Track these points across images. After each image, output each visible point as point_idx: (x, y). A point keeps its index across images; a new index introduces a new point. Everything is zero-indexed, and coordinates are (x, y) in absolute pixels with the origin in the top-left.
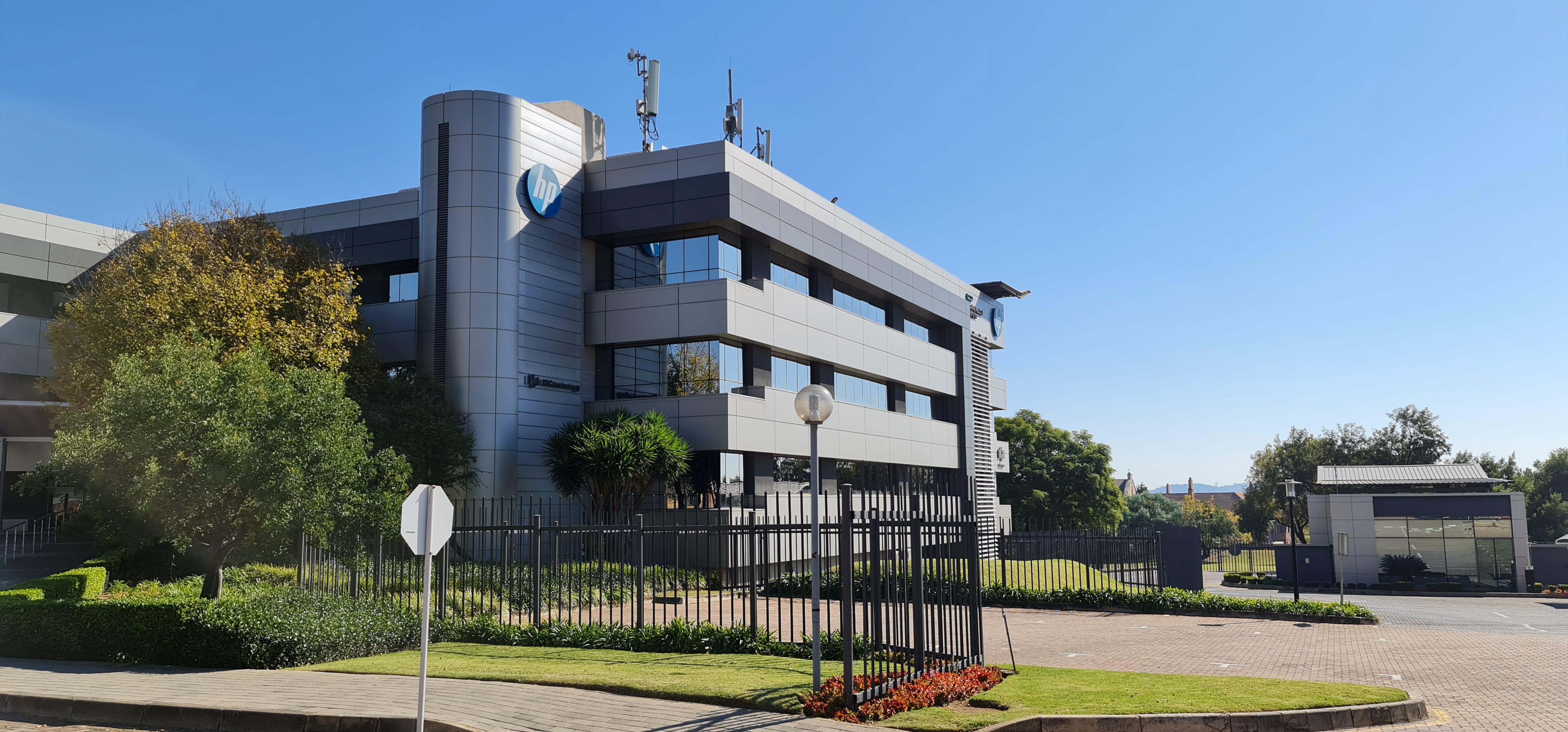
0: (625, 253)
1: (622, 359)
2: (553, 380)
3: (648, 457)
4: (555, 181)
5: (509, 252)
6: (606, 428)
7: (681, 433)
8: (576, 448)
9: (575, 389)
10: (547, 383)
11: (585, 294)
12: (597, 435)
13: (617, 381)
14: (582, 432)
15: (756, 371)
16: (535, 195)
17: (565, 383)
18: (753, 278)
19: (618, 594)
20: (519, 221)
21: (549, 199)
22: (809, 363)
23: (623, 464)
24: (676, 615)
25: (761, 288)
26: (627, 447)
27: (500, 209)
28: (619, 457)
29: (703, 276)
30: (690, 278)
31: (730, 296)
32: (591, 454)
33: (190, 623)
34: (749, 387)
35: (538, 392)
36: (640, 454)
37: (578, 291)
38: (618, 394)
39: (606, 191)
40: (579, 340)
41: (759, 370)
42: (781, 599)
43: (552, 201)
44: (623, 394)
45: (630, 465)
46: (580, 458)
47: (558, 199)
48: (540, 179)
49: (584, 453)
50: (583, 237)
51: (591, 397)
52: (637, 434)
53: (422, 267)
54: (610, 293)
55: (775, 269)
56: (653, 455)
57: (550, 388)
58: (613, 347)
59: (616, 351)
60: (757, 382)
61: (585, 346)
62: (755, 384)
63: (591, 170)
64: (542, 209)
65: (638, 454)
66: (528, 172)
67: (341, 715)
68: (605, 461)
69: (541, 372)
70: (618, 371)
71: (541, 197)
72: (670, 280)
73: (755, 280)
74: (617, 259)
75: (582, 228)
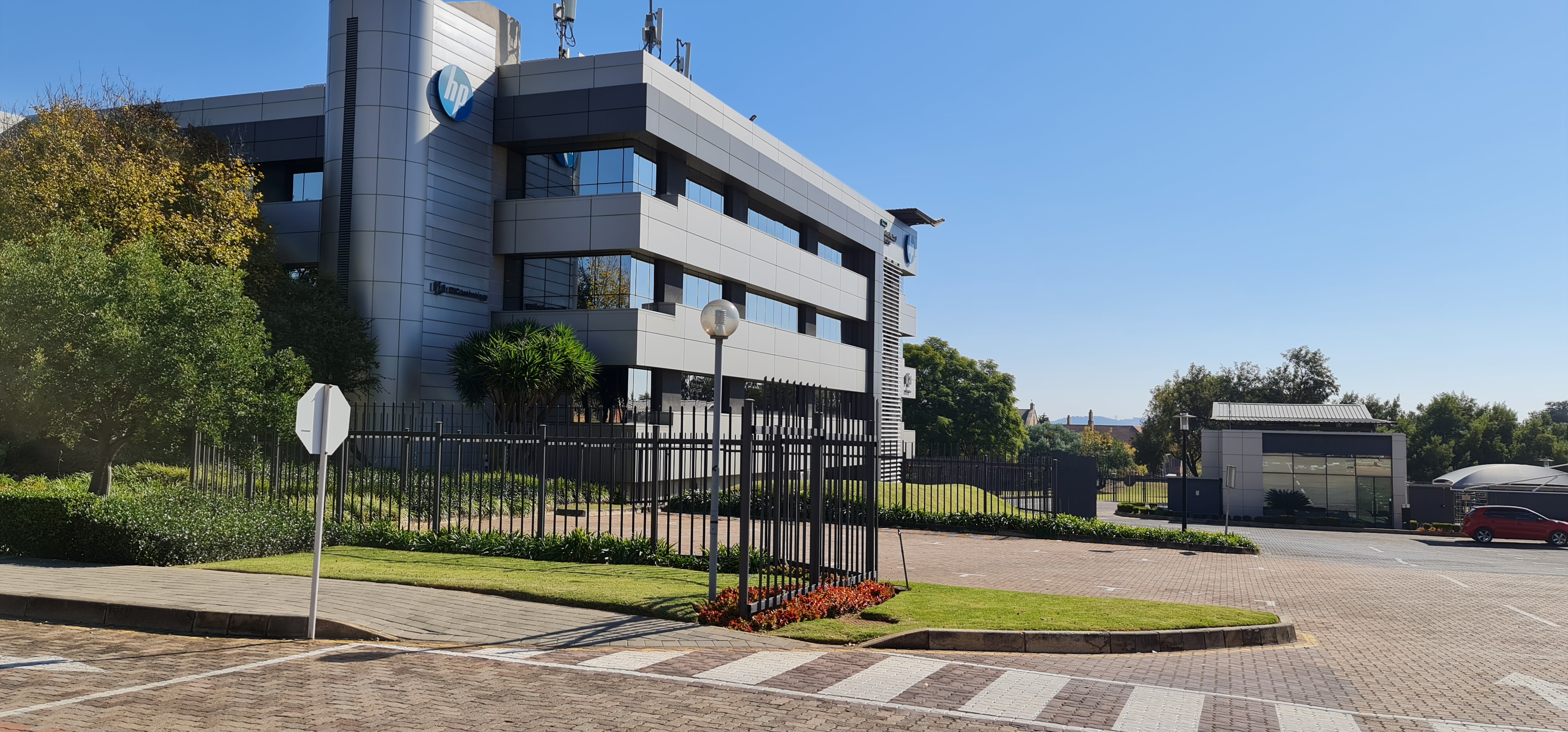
0: (538, 161)
1: (532, 269)
2: (460, 288)
3: (555, 370)
4: (467, 83)
5: (417, 155)
6: (513, 339)
7: (589, 346)
8: (482, 357)
9: (482, 298)
10: (453, 291)
11: (495, 202)
12: (504, 345)
13: (526, 292)
14: (488, 342)
15: (668, 288)
16: (446, 96)
17: (472, 291)
18: (668, 193)
19: (520, 504)
20: (429, 123)
21: (460, 103)
22: (721, 282)
23: (530, 375)
24: (576, 526)
25: (675, 203)
26: (534, 358)
27: (410, 110)
28: (525, 368)
29: (617, 189)
30: (603, 190)
31: (643, 210)
32: (497, 364)
33: (76, 518)
34: (660, 303)
35: (444, 300)
36: (547, 366)
37: (488, 199)
38: (527, 305)
39: (519, 96)
40: (488, 248)
41: (670, 287)
42: (683, 515)
43: (463, 104)
44: (532, 305)
45: (537, 377)
46: (486, 367)
47: (470, 102)
48: (451, 81)
49: (489, 363)
50: (494, 143)
51: (499, 307)
52: (544, 346)
53: (327, 166)
54: (521, 202)
55: (690, 185)
56: (560, 368)
57: (456, 296)
58: (522, 257)
59: (526, 261)
60: (668, 298)
61: (494, 254)
62: (666, 300)
63: (504, 74)
64: (453, 112)
65: (545, 366)
66: (439, 72)
67: (231, 612)
68: (511, 371)
69: (448, 280)
70: (527, 281)
71: (452, 99)
72: (583, 191)
73: (669, 196)
74: (530, 167)
75: (494, 134)
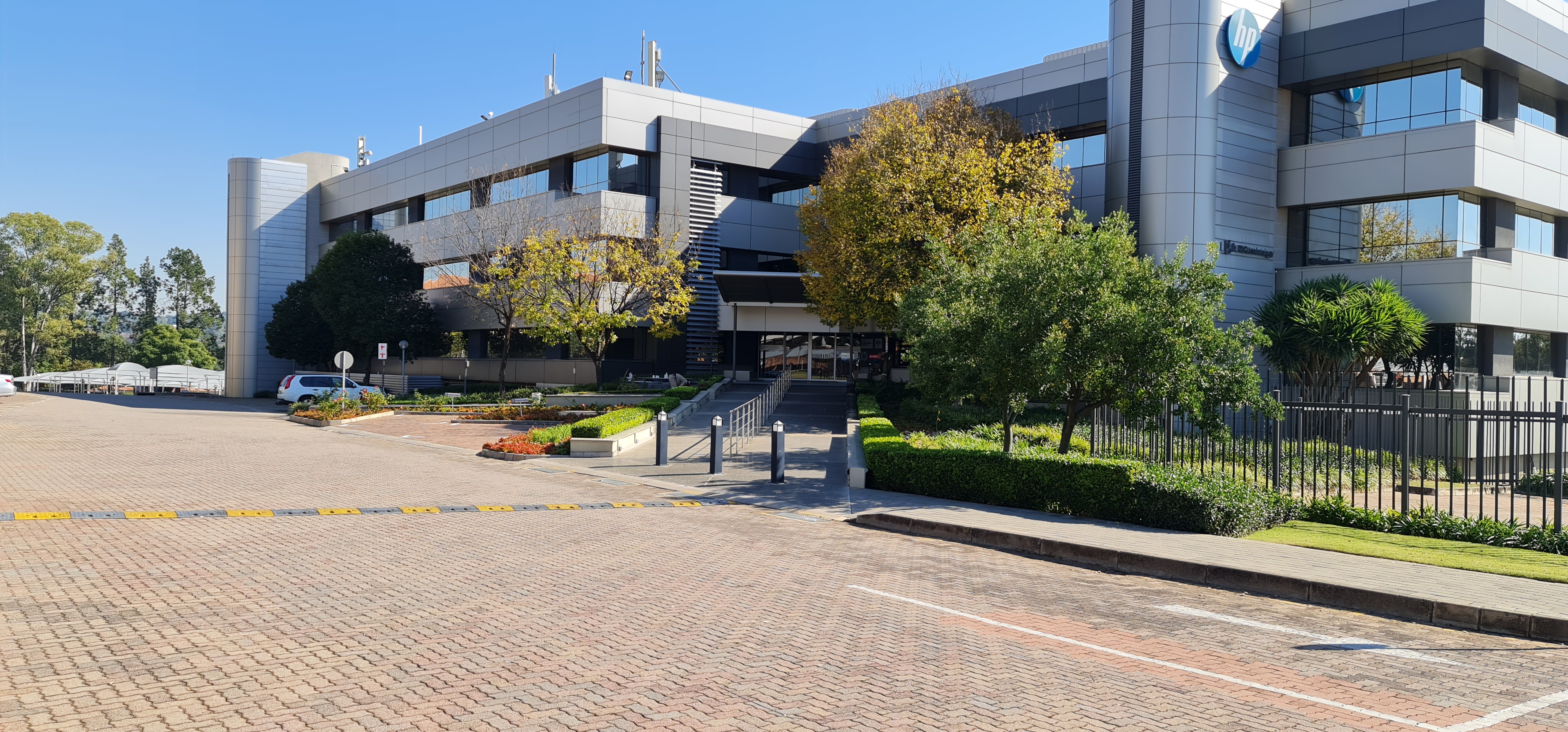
0: (1324, 100)
1: (1316, 220)
2: (1248, 246)
3: (1383, 331)
4: (1256, 26)
5: (1206, 109)
6: (1331, 297)
7: (1418, 304)
8: (1297, 320)
9: (1268, 255)
10: (1242, 250)
11: (1279, 150)
12: (1320, 305)
13: (1311, 246)
14: (1301, 302)
15: (1499, 230)
16: (1236, 44)
17: (1259, 248)
18: (1499, 118)
19: (1362, 478)
20: (1219, 73)
21: (1249, 48)
22: (1552, 219)
23: (1356, 336)
25: (1511, 129)
26: (1359, 319)
27: (1199, 63)
28: (1350, 330)
29: (1439, 120)
30: (1417, 123)
31: (1478, 141)
32: (1315, 325)
34: (1488, 249)
35: (1233, 259)
36: (1374, 327)
37: (1274, 147)
38: (1311, 260)
39: (1310, 31)
40: (1273, 203)
41: (1502, 229)
42: (1547, 499)
43: (1251, 49)
44: (1316, 260)
45: (1363, 339)
46: (1303, 330)
47: (1258, 46)
48: (1241, 26)
49: (1306, 325)
50: (1280, 86)
51: (1282, 263)
52: (1368, 305)
53: (1110, 132)
54: (1309, 147)
55: (1521, 107)
56: (1388, 328)
57: (1244, 254)
58: (1306, 209)
59: (1312, 212)
60: (1500, 243)
61: (1278, 207)
62: (1497, 246)
63: (1289, 9)
64: (1241, 60)
65: (1371, 327)
66: (1229, 19)
68: (1334, 333)
69: (1237, 238)
70: (1313, 234)
71: (1241, 46)
73: (1501, 121)
74: (1315, 108)
75: (1279, 76)
